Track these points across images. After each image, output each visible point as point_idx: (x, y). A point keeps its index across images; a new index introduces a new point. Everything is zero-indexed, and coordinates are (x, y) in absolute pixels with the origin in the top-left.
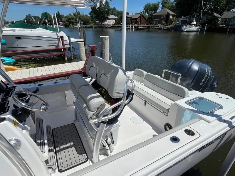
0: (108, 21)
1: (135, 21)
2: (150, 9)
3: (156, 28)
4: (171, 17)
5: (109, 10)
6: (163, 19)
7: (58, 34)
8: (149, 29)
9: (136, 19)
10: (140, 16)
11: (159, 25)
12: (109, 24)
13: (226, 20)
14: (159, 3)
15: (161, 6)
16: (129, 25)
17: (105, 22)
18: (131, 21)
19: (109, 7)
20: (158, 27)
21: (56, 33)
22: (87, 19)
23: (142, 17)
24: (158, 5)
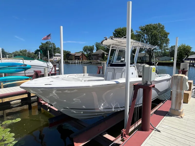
0: (54, 57)
1: (78, 58)
2: (88, 49)
3: (96, 63)
4: (106, 55)
5: (55, 49)
6: (100, 57)
7: (48, 64)
8: (92, 63)
9: (79, 56)
10: (82, 54)
11: (98, 60)
12: (56, 60)
13: (140, 58)
14: (93, 46)
15: (95, 48)
16: (74, 60)
17: (51, 58)
18: (75, 58)
19: (55, 47)
20: (98, 62)
21: (47, 63)
22: (34, 56)
23: (83, 54)
24: (93, 47)
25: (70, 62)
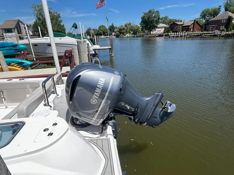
0: (157, 29)
1: (187, 29)
2: (209, 14)
3: (211, 35)
5: (159, 19)
6: (223, 24)
9: (189, 26)
10: (194, 23)
11: (216, 31)
12: (158, 32)
14: (220, 6)
17: (153, 31)
18: (182, 28)
19: (159, 16)
20: (214, 33)
22: (136, 29)
23: (196, 23)
24: (219, 9)
25: (170, 35)
